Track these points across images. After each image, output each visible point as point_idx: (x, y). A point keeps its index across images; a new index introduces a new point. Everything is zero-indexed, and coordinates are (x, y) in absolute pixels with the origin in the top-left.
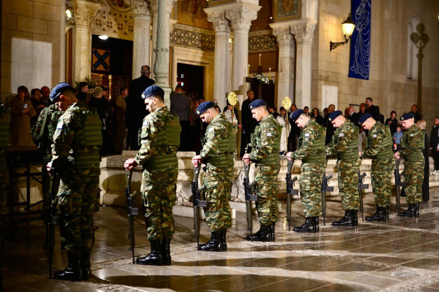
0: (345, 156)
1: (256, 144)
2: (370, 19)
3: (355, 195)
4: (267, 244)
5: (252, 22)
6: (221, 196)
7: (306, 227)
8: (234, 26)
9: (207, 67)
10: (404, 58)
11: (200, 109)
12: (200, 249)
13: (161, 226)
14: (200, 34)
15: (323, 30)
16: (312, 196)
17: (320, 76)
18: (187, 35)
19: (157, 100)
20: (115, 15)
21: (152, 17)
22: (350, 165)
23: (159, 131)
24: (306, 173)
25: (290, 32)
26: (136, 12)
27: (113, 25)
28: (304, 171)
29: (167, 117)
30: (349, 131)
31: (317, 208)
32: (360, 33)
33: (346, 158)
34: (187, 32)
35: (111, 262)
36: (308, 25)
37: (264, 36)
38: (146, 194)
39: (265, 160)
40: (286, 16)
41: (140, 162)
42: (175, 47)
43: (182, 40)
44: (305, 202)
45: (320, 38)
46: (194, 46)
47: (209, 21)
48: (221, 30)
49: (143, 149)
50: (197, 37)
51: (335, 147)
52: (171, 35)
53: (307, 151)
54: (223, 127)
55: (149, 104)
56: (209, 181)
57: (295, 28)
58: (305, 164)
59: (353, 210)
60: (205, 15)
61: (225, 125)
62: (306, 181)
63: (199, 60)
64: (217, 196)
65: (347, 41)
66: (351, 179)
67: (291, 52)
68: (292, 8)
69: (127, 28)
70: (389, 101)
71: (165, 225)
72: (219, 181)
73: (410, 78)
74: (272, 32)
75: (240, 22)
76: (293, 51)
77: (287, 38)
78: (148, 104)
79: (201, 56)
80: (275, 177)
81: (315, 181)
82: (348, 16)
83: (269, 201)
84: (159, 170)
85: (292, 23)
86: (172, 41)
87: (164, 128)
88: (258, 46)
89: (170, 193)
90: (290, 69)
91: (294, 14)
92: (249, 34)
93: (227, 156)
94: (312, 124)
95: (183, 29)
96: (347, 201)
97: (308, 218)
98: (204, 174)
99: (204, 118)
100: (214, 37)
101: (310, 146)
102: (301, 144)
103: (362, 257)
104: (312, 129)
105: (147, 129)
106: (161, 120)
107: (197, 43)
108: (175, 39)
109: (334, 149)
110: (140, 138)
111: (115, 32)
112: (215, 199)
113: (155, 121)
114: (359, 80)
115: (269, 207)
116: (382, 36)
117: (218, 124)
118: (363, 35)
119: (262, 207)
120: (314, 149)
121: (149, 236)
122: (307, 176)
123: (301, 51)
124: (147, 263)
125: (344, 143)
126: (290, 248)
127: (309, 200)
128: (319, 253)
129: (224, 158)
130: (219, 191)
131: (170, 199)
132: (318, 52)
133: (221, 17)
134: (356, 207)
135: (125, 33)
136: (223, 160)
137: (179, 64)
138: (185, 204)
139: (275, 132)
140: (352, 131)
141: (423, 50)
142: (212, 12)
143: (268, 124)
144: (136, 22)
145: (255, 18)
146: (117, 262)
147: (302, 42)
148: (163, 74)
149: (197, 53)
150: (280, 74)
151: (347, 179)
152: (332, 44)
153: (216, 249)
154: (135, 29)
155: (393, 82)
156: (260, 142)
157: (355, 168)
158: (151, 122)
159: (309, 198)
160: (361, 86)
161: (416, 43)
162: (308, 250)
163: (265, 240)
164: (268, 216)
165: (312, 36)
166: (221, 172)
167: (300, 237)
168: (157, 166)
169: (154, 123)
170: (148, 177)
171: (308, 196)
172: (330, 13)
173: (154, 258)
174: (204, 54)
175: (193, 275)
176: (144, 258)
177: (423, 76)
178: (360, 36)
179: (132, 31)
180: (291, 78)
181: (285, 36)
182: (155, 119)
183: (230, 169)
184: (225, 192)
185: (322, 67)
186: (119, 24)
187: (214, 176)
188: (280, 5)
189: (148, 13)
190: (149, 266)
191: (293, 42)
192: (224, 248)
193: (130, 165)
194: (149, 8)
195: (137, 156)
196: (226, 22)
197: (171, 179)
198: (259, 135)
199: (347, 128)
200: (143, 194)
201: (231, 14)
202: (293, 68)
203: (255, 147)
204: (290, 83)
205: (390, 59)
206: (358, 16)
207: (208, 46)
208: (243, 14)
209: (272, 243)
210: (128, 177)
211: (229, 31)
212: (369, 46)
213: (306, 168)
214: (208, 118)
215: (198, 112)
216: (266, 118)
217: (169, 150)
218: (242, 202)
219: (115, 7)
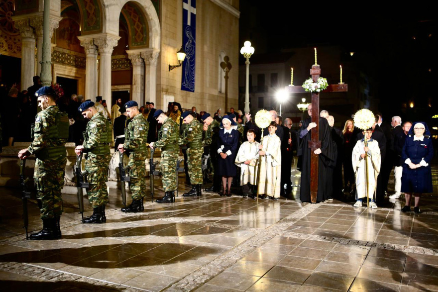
0: (193, 145)
1: (130, 136)
2: (195, 51)
3: (200, 173)
4: (138, 214)
5: (114, 48)
6: (100, 179)
7: (166, 199)
8: (101, 50)
9: (80, 81)
10: (217, 78)
11: (83, 107)
12: (84, 222)
13: (53, 207)
14: (74, 55)
15: (164, 57)
16: (170, 175)
17: (163, 89)
18: (64, 56)
19: (49, 99)
20: (6, 37)
21: (37, 40)
22: (196, 151)
23: (50, 125)
24: (165, 158)
25: (141, 57)
26: (23, 35)
27: (4, 45)
28: (163, 156)
29: (57, 114)
30: (196, 126)
31: (174, 184)
32: (188, 60)
33: (193, 146)
34: (63, 54)
35: (6, 240)
36: (154, 52)
37: (122, 59)
38: (40, 179)
39: (137, 149)
40: (138, 45)
41: (33, 152)
42: (55, 65)
43: (60, 60)
44: (165, 180)
45: (162, 61)
46: (69, 64)
47: (82, 45)
48: (90, 53)
49: (36, 141)
50: (72, 58)
51: (186, 139)
52: (52, 55)
53: (165, 141)
54: (102, 122)
55: (42, 102)
56: (90, 167)
57: (145, 54)
58: (164, 152)
59: (198, 184)
60: (78, 42)
61: (104, 121)
62: (165, 164)
63: (74, 75)
64: (97, 179)
65: (180, 65)
66: (197, 162)
67: (141, 71)
68: (142, 40)
69: (16, 48)
70: (207, 107)
71: (56, 206)
72: (99, 166)
73: (220, 92)
74: (128, 56)
75: (105, 47)
76: (143, 70)
77: (139, 61)
78: (40, 101)
79: (75, 71)
80: (143, 162)
81: (172, 164)
82: (181, 48)
83: (140, 182)
84: (52, 159)
85: (142, 50)
86: (53, 60)
87: (55, 123)
88: (117, 66)
89: (60, 179)
90: (141, 83)
91: (144, 44)
92: (112, 57)
93: (104, 146)
94: (170, 121)
95: (61, 51)
96: (194, 178)
97: (167, 192)
98: (86, 161)
99: (85, 114)
100: (85, 58)
101: (168, 138)
102: (161, 136)
103: (212, 221)
104: (170, 125)
105: (40, 124)
106: (52, 116)
107: (72, 62)
108: (55, 58)
109: (185, 140)
110: (33, 131)
111: (6, 50)
112: (96, 181)
113: (47, 117)
114: (188, 92)
115: (140, 186)
116: (203, 62)
117: (99, 120)
118: (190, 62)
119: (135, 186)
120: (170, 140)
121: (42, 215)
122: (166, 160)
123: (149, 71)
124: (39, 238)
125: (193, 135)
126: (157, 217)
127: (167, 179)
128: (180, 220)
129: (103, 148)
130: (99, 175)
131: (60, 183)
132: (161, 72)
133: (91, 43)
134: (200, 182)
135: (15, 52)
136: (102, 150)
137: (58, 77)
138: (68, 184)
139: (145, 127)
140: (198, 126)
141: (229, 73)
142: (83, 39)
143: (140, 121)
144: (23, 43)
145: (116, 45)
146: (12, 239)
147: (149, 64)
148: (48, 81)
149: (72, 69)
150: (134, 87)
151: (194, 162)
152: (170, 66)
153: (98, 222)
154: (23, 48)
155: (210, 94)
156: (133, 135)
157: (200, 153)
158: (44, 118)
159: (167, 177)
160: (189, 96)
161: (224, 69)
162: (170, 218)
163: (135, 211)
164: (139, 192)
165: (157, 60)
166: (100, 159)
167: (161, 207)
168: (50, 155)
169: (46, 119)
170: (42, 165)
171: (167, 176)
172: (169, 45)
173: (46, 233)
174: (77, 71)
175: (81, 247)
176: (37, 234)
177: (228, 91)
178: (189, 62)
179: (20, 50)
180: (141, 90)
181: (137, 60)
182: (47, 115)
183: (107, 157)
184: (103, 175)
185: (164, 82)
186: (9, 45)
187: (94, 163)
188: (133, 37)
189: (33, 37)
190: (42, 241)
191: (143, 64)
192: (104, 221)
193: (23, 155)
194: (34, 33)
195: (30, 146)
196: (94, 47)
197: (62, 167)
198: (133, 129)
199: (195, 124)
200: (37, 180)
201: (99, 41)
202: (143, 83)
203: (128, 139)
204: (141, 93)
205: (208, 79)
206: (187, 49)
207: (80, 64)
208: (107, 42)
209: (142, 214)
210: (22, 165)
211: (97, 54)
212: (194, 69)
213: (165, 154)
214: (89, 114)
215: (81, 110)
216: (137, 116)
217: (60, 141)
218: (113, 181)
219: (5, 31)
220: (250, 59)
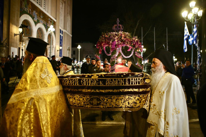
15: (56, 48)
36: (54, 46)
116: (64, 49)
161: (68, 51)
172: (57, 44)
205: (65, 54)
220: (80, 50)
